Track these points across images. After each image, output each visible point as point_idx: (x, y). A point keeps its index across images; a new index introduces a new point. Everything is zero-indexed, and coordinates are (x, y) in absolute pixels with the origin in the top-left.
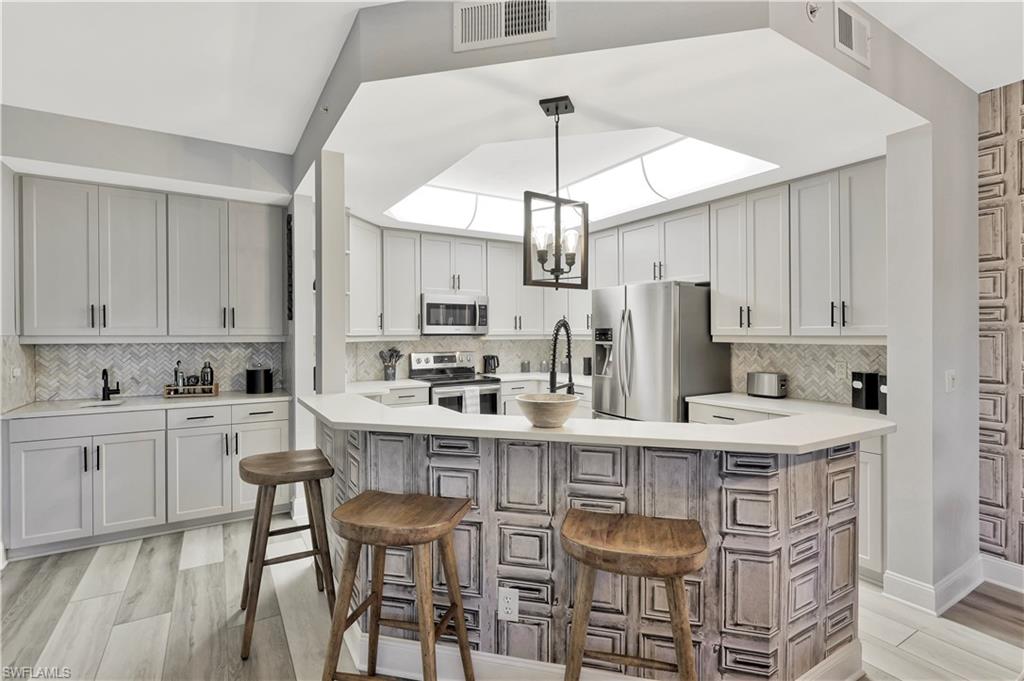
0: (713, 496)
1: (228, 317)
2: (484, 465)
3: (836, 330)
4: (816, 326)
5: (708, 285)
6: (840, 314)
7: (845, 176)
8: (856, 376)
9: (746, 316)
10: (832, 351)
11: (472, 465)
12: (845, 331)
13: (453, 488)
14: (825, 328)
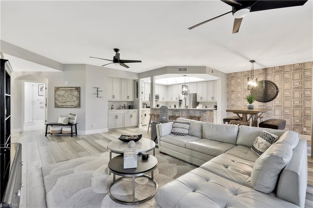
0: (201, 114)
1: (128, 97)
2: (180, 112)
3: (212, 100)
4: (210, 100)
5: (196, 94)
6: (213, 98)
7: (213, 81)
8: (215, 106)
9: (201, 98)
10: (212, 103)
11: (179, 112)
12: (213, 100)
13: (177, 115)
14: (211, 100)
